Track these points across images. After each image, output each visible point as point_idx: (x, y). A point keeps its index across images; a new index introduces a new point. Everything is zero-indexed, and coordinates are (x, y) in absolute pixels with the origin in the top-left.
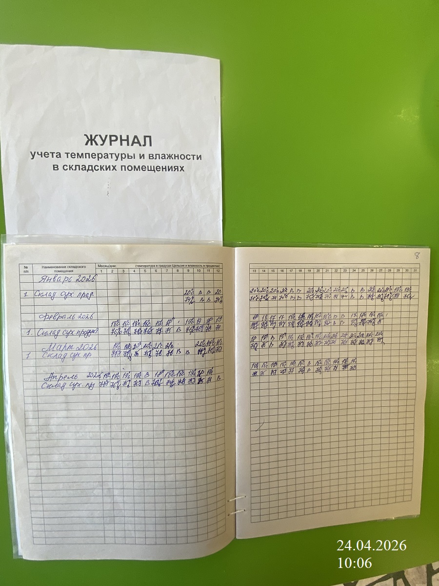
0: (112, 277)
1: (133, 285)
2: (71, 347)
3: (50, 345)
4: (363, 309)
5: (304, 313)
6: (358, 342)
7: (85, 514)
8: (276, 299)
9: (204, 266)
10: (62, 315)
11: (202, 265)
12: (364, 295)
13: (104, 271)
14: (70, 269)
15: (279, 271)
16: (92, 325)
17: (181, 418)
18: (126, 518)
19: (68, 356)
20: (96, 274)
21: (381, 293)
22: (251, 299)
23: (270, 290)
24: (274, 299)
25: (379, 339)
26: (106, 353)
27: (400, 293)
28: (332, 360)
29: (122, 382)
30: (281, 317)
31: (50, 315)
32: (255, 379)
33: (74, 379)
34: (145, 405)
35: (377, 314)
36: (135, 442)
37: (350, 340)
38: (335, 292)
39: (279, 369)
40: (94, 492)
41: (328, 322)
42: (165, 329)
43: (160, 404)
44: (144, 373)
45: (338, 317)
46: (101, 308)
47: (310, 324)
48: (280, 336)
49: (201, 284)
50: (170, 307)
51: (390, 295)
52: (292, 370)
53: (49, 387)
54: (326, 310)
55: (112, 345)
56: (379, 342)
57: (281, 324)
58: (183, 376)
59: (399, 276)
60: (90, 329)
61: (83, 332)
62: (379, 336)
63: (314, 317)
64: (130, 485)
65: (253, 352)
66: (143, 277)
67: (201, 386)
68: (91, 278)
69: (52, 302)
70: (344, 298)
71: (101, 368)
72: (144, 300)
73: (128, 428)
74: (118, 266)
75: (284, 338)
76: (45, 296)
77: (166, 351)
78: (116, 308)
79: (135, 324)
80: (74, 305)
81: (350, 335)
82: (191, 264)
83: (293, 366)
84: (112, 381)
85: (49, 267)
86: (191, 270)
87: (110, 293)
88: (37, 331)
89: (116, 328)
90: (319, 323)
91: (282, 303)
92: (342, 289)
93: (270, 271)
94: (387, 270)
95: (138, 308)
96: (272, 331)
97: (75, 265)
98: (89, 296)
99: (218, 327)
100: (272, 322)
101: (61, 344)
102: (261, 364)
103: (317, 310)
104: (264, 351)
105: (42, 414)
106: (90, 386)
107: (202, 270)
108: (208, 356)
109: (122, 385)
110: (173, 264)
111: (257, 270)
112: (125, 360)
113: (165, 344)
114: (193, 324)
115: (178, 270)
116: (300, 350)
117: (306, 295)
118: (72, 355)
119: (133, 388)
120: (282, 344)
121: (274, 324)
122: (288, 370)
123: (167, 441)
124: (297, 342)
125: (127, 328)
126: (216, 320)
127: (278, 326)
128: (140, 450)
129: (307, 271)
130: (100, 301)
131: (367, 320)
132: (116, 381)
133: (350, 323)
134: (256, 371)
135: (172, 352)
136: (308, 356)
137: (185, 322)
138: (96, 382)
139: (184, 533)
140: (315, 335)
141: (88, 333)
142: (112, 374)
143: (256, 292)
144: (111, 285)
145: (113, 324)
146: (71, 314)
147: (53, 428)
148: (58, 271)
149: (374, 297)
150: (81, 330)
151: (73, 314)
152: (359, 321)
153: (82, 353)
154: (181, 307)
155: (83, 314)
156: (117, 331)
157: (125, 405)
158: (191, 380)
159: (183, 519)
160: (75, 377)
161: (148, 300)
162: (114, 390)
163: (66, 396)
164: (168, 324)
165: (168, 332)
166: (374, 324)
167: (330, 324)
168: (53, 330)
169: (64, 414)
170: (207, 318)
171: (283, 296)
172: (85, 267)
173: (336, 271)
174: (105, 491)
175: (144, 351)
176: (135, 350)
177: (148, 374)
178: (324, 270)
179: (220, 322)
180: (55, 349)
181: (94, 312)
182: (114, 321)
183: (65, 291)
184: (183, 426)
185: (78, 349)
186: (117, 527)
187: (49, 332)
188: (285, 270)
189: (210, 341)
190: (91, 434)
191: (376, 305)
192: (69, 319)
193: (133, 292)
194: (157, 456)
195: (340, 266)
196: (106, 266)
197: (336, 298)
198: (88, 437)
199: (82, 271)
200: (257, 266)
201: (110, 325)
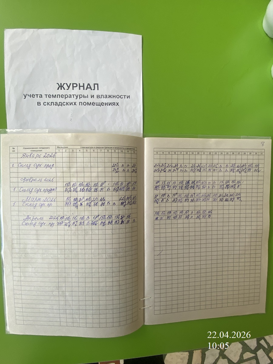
0: (65, 155)
1: (79, 160)
2: (39, 199)
3: (27, 197)
4: (227, 178)
5: (189, 181)
6: (224, 200)
7: (47, 306)
8: (171, 171)
9: (125, 148)
10: (34, 179)
11: (124, 147)
12: (228, 169)
13: (61, 150)
15: (173, 153)
16: (53, 185)
17: (110, 246)
18: (73, 311)
19: (38, 205)
20: (56, 153)
21: (239, 168)
22: (155, 171)
23: (167, 165)
24: (170, 171)
25: (238, 198)
26: (62, 204)
27: (252, 168)
28: (207, 211)
29: (72, 222)
30: (174, 183)
31: (27, 178)
32: (157, 222)
33: (41, 220)
34: (87, 237)
35: (236, 182)
36: (80, 261)
37: (219, 198)
38: (209, 167)
39: (172, 216)
40: (54, 293)
41: (205, 187)
42: (99, 188)
43: (96, 237)
44: (86, 217)
45: (211, 184)
46: (59, 174)
47: (193, 187)
48: (173, 195)
49: (123, 160)
50: (103, 174)
51: (245, 169)
52: (181, 217)
53: (26, 224)
54: (204, 179)
55: (65, 198)
56: (238, 200)
57: (174, 187)
58: (111, 219)
59: (251, 157)
60: (51, 188)
61: (47, 190)
62: (238, 196)
63: (195, 183)
64: (76, 289)
65: (156, 205)
66: (86, 155)
67: (123, 226)
68: (53, 155)
69: (29, 171)
70: (215, 171)
71: (59, 213)
72: (86, 170)
73: (76, 251)
74: (69, 147)
75: (176, 196)
76: (24, 167)
77: (100, 203)
78: (68, 175)
79: (80, 185)
80: (43, 172)
81: (219, 195)
82: (117, 147)
83: (181, 214)
84: (65, 222)
85: (27, 148)
86: (117, 151)
87: (65, 165)
88: (19, 188)
89: (68, 187)
90: (198, 187)
91: (174, 174)
92: (213, 165)
93: (167, 153)
94: (243, 153)
95: (82, 175)
96: (168, 192)
97: (43, 147)
98: (51, 166)
99: (134, 188)
100: (168, 186)
101: (33, 197)
102: (161, 213)
103: (198, 179)
104: (163, 205)
105: (22, 241)
106: (52, 225)
107: (124, 151)
108: (127, 207)
109: (72, 225)
110: (105, 146)
111: (159, 152)
112: (74, 208)
113: (100, 198)
114: (118, 186)
115: (108, 151)
116: (186, 204)
117: (190, 168)
118: (40, 204)
119: (79, 226)
120: (174, 200)
121: (169, 187)
122: (178, 216)
123: (101, 261)
124: (184, 199)
125: (75, 188)
126: (132, 184)
127: (172, 189)
128: (83, 266)
129: (191, 153)
130: (59, 170)
131: (230, 185)
132: (68, 222)
133: (219, 187)
134: (158, 216)
135: (104, 203)
136: (191, 208)
137: (113, 185)
138: (55, 222)
139: (111, 320)
140: (196, 194)
141: (50, 191)
142: (65, 217)
143: (158, 167)
144: (65, 160)
145: (67, 185)
146: (39, 178)
147: (29, 251)
148: (33, 151)
149: (235, 171)
150: (46, 188)
151: (41, 178)
152: (225, 186)
153: (46, 203)
154: (110, 174)
155: (47, 178)
156: (69, 190)
157: (73, 237)
158: (116, 221)
159: (111, 312)
160: (42, 219)
161: (89, 170)
162: (67, 227)
163: (37, 230)
164: (101, 185)
165: (102, 190)
166: (235, 188)
167: (205, 188)
168: (29, 188)
169: (35, 242)
170: (127, 182)
171: (175, 169)
172: (49, 148)
173: (210, 153)
174: (60, 293)
175: (86, 202)
176: (80, 202)
177: (88, 217)
178: (202, 153)
179: (136, 185)
180: (30, 200)
181: (54, 177)
182: (67, 183)
183: (36, 163)
184: (110, 251)
185: (44, 201)
186: (68, 316)
187: (26, 190)
188: (177, 153)
189: (129, 197)
190: (52, 255)
191: (236, 176)
192: (38, 181)
193: (79, 165)
194: (94, 270)
195: (213, 150)
196: (62, 147)
197: (210, 171)
198: (50, 257)
199: (47, 150)
200: (158, 150)
201: (64, 186)
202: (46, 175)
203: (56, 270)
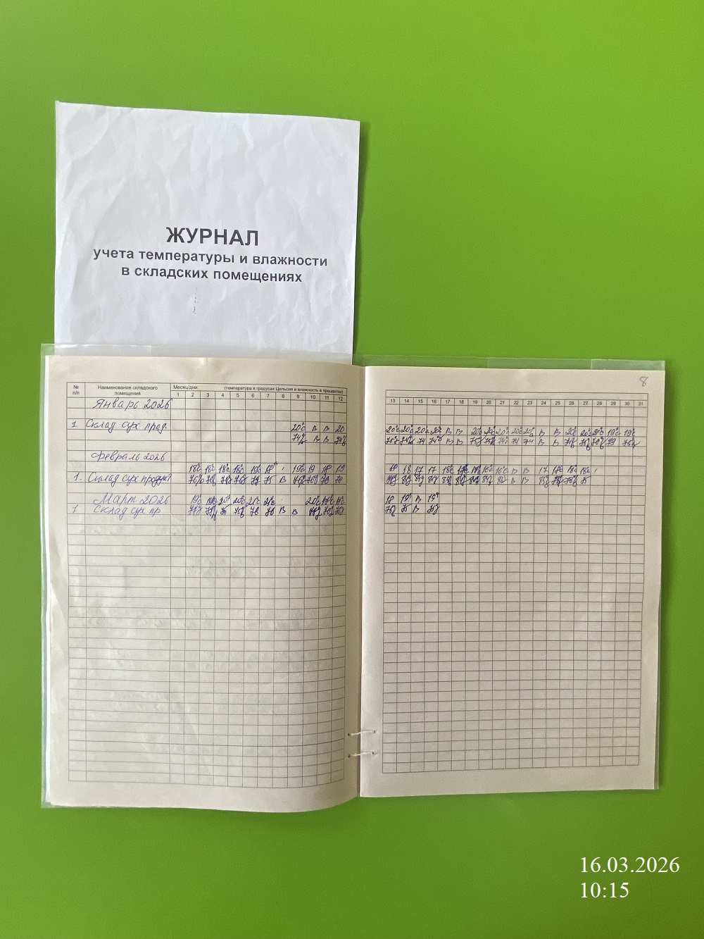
0: (192, 404)
1: (220, 415)
2: (132, 499)
3: (105, 495)
4: (558, 462)
5: (467, 465)
7: (143, 737)
8: (425, 443)
9: (321, 391)
10: (122, 454)
11: (318, 389)
13: (182, 394)
14: (136, 391)
15: (430, 402)
16: (163, 469)
17: (285, 604)
18: (200, 747)
19: (128, 512)
20: (171, 399)
21: (586, 438)
22: (388, 442)
23: (415, 428)
24: (422, 443)
26: (181, 510)
27: (617, 438)
30: (432, 469)
31: (106, 453)
32: (392, 558)
34: (235, 583)
35: (579, 469)
36: (219, 635)
38: (513, 434)
40: (158, 707)
41: (504, 479)
42: (263, 477)
44: (233, 539)
45: (519, 472)
46: (178, 446)
47: (475, 480)
48: (430, 497)
49: (316, 417)
50: (271, 447)
51: (601, 440)
54: (501, 461)
55: (190, 498)
57: (431, 479)
59: (615, 412)
60: (160, 475)
61: (150, 479)
63: (482, 471)
64: (209, 698)
65: (390, 518)
66: (236, 404)
68: (164, 404)
69: (110, 436)
70: (528, 444)
72: (235, 436)
73: (210, 614)
74: (200, 387)
75: (436, 501)
76: (100, 428)
77: (264, 509)
78: (196, 447)
79: (222, 469)
80: (141, 440)
82: (303, 388)
84: (188, 549)
85: (107, 388)
86: (302, 396)
87: (189, 425)
88: (88, 475)
89: (196, 474)
90: (489, 480)
91: (433, 449)
92: (524, 430)
93: (416, 401)
94: (595, 402)
95: (226, 447)
96: (417, 490)
97: (143, 385)
98: (161, 428)
99: (339, 479)
100: (418, 476)
101: (120, 495)
103: (489, 461)
104: (406, 518)
105: (92, 591)
107: (317, 396)
108: (324, 519)
109: (202, 555)
110: (277, 386)
111: (397, 399)
112: (207, 519)
113: (263, 499)
114: (303, 472)
115: (283, 396)
116: (459, 518)
117: (470, 437)
118: (135, 510)
120: (432, 508)
121: (421, 480)
122: (440, 546)
123: (263, 636)
124: (456, 507)
125: (211, 475)
126: (336, 469)
127: (427, 482)
128: (225, 646)
129: (471, 402)
130: (175, 436)
131: (564, 477)
133: (538, 482)
135: (273, 510)
137: (292, 470)
138: (166, 549)
139: (283, 772)
140: (483, 497)
141: (157, 480)
143: (395, 432)
144: (190, 415)
145: (193, 468)
146: (133, 453)
147: (106, 612)
148: (123, 394)
149: (575, 444)
150: (147, 476)
151: (137, 453)
152: (552, 478)
153: (148, 508)
154: (286, 447)
155: (151, 453)
156: (198, 479)
157: (205, 582)
159: (282, 751)
161: (241, 436)
163: (125, 567)
164: (268, 471)
165: (268, 482)
166: (575, 484)
167: (506, 482)
168: (110, 474)
169: (121, 591)
170: (324, 466)
171: (435, 438)
172: (156, 388)
174: (173, 706)
175: (234, 508)
176: (221, 506)
178: (498, 402)
179: (344, 472)
180: (111, 501)
181: (166, 452)
182: (194, 464)
183: (129, 421)
184: (286, 615)
185: (142, 502)
186: (188, 760)
187: (104, 478)
188: (438, 401)
189: (327, 498)
190: (158, 621)
191: (577, 456)
192: (131, 460)
193: (219, 425)
194: (248, 656)
195: (523, 396)
196: (184, 387)
197: (515, 444)
198: (153, 626)
199: (151, 393)
200: (396, 394)
201: (188, 470)
202: (147, 446)
203: (166, 655)
